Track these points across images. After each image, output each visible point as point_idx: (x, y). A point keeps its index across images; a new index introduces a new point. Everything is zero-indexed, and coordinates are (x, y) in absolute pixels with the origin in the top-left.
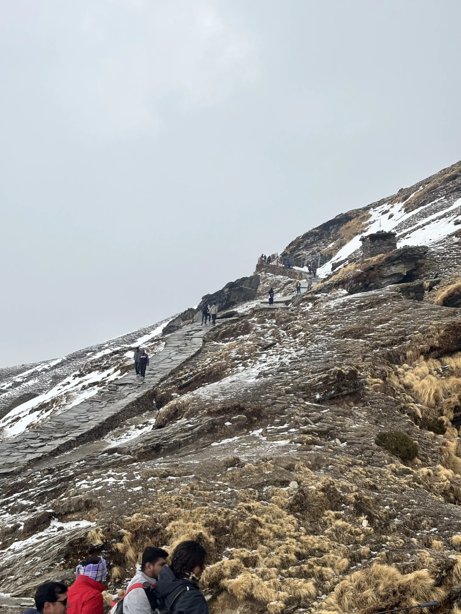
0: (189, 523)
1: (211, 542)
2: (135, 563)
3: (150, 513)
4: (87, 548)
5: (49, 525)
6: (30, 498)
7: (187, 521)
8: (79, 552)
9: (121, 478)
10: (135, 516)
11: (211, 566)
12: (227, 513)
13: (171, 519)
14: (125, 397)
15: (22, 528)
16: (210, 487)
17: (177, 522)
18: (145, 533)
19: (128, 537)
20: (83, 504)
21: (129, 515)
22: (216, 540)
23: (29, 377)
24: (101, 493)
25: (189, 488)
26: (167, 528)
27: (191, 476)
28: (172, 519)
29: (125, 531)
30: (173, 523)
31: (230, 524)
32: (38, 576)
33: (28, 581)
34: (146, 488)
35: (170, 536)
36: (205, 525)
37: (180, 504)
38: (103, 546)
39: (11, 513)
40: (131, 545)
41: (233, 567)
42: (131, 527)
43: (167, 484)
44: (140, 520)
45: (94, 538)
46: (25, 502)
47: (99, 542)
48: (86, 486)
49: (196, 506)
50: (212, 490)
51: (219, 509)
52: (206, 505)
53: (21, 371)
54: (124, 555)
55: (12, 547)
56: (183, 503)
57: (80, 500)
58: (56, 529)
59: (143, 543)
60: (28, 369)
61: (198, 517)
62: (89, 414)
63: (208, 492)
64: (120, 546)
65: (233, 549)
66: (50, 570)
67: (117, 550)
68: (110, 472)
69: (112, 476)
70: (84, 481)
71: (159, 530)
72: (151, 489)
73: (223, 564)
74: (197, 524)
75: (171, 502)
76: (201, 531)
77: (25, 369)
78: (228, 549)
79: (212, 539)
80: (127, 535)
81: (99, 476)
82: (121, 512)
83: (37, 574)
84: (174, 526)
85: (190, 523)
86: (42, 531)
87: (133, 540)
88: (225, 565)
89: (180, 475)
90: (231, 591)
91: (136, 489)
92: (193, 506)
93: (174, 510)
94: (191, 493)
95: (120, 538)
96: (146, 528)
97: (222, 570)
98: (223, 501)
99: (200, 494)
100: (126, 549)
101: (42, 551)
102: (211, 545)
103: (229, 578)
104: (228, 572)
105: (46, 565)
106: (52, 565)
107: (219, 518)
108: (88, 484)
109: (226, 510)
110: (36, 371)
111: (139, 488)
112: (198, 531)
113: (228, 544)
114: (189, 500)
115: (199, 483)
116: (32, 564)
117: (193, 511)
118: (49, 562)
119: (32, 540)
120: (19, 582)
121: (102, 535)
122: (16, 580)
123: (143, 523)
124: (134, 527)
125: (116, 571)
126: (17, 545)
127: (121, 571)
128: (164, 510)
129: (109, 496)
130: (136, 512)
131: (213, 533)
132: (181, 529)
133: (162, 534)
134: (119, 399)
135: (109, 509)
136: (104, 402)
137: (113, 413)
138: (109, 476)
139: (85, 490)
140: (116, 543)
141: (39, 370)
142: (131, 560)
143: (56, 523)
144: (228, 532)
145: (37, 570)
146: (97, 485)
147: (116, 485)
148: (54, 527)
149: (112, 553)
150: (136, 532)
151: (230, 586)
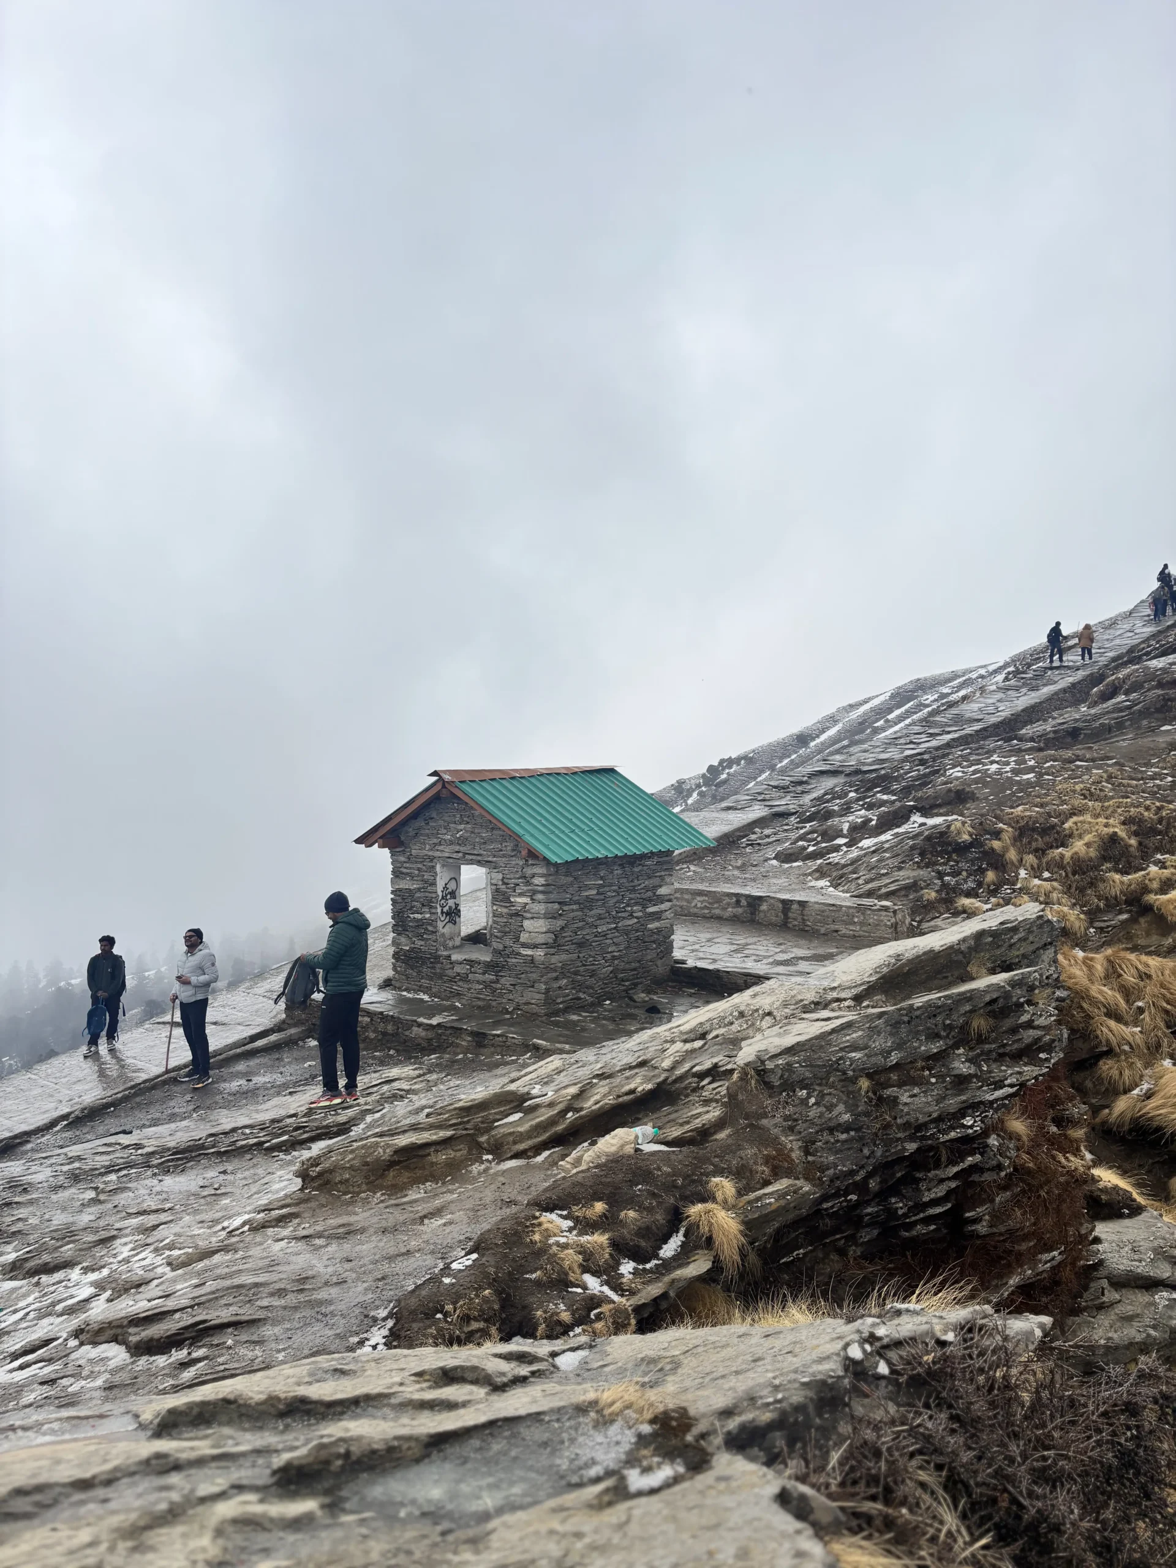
0: (1100, 820)
1: (1131, 846)
2: (1018, 868)
3: (1042, 806)
4: (950, 844)
5: (908, 819)
6: (893, 793)
7: (1097, 816)
8: (939, 849)
9: (1008, 764)
10: (1020, 808)
11: (1130, 877)
12: (1159, 809)
13: (1073, 814)
14: (1056, 682)
15: (874, 823)
16: (1140, 776)
17: (1081, 818)
18: (1034, 830)
19: (1010, 835)
20: (953, 795)
21: (1012, 807)
22: (1140, 844)
23: (960, 687)
24: (976, 781)
25: (1105, 775)
26: (1066, 826)
27: (1110, 762)
28: (1075, 814)
29: (1005, 827)
30: (1075, 819)
31: (1164, 823)
32: (883, 875)
33: (872, 880)
34: (1040, 775)
35: (1071, 836)
36: (1124, 823)
37: (1088, 794)
38: (971, 843)
39: (867, 809)
40: (1013, 845)
41: (1163, 879)
42: (1013, 822)
43: (1073, 770)
44: (1028, 813)
45: (959, 833)
46: (885, 797)
47: (966, 837)
48: (960, 774)
49: (1112, 798)
50: (1142, 779)
51: (1148, 802)
52: (1128, 797)
53: (950, 680)
54: (1003, 856)
55: (860, 845)
56: (1091, 794)
57: (950, 790)
58: (916, 825)
59: (1030, 843)
60: (960, 677)
61: (1114, 812)
62: (999, 704)
63: (1135, 782)
64: (996, 844)
65: (1167, 856)
66: (900, 869)
67: (993, 849)
68: (995, 757)
69: (997, 762)
70: (959, 769)
71: (1053, 827)
72: (1047, 777)
73: (1148, 874)
74: (1111, 821)
75: (1074, 791)
76: (1116, 830)
77: (955, 676)
78: (1159, 856)
79: (1133, 842)
80: (1008, 832)
81: (978, 762)
82: (1000, 804)
83: (884, 871)
84: (1076, 823)
85: (1102, 820)
86: (899, 826)
87: (1016, 840)
88: (1151, 876)
89: (1093, 760)
90: (1159, 909)
91: (1025, 777)
92: (1107, 798)
93: (1078, 802)
94: (1107, 781)
95: (997, 834)
96: (1034, 823)
97: (1147, 881)
98: (1156, 793)
99: (1120, 784)
100: (1006, 849)
101: (892, 847)
102: (1132, 849)
103: (1156, 894)
104: (1155, 885)
105: (895, 862)
106: (903, 862)
107: (1146, 814)
108: (963, 772)
109: (1158, 804)
110: (970, 679)
111: (1031, 775)
112: (1111, 830)
113: (1159, 849)
114: (1101, 790)
115: (1121, 770)
116: (878, 861)
117: (1106, 804)
118: (900, 859)
119: (887, 836)
120: (860, 881)
121: (970, 829)
122: (858, 878)
123: (1030, 817)
124: (1018, 822)
125: (991, 876)
126: (867, 843)
127: (997, 876)
128: (1064, 802)
129: (986, 785)
130: (1023, 804)
131: (1136, 834)
132: (1087, 826)
133: (1058, 833)
134: (1045, 685)
135: (986, 798)
136: (1024, 690)
137: (1033, 702)
138: (992, 762)
139: (957, 778)
140: (990, 840)
141: (974, 677)
142: (1012, 863)
143: (917, 818)
144: (1160, 833)
145: (884, 867)
146: (975, 772)
147: (999, 772)
148: (914, 822)
149: (985, 853)
150: (1020, 828)
151: (1158, 903)
